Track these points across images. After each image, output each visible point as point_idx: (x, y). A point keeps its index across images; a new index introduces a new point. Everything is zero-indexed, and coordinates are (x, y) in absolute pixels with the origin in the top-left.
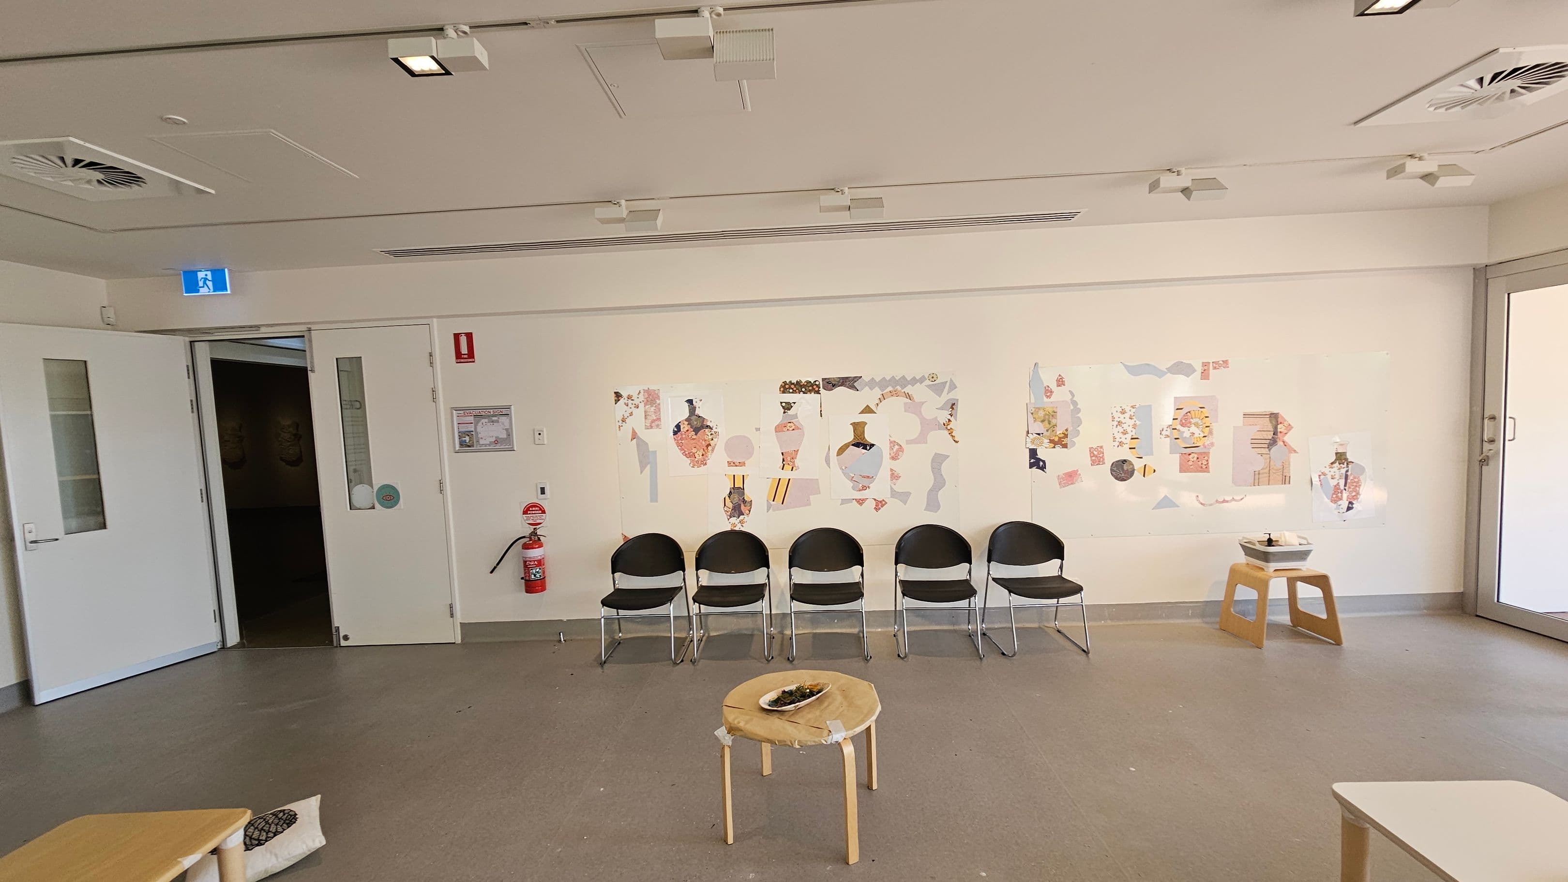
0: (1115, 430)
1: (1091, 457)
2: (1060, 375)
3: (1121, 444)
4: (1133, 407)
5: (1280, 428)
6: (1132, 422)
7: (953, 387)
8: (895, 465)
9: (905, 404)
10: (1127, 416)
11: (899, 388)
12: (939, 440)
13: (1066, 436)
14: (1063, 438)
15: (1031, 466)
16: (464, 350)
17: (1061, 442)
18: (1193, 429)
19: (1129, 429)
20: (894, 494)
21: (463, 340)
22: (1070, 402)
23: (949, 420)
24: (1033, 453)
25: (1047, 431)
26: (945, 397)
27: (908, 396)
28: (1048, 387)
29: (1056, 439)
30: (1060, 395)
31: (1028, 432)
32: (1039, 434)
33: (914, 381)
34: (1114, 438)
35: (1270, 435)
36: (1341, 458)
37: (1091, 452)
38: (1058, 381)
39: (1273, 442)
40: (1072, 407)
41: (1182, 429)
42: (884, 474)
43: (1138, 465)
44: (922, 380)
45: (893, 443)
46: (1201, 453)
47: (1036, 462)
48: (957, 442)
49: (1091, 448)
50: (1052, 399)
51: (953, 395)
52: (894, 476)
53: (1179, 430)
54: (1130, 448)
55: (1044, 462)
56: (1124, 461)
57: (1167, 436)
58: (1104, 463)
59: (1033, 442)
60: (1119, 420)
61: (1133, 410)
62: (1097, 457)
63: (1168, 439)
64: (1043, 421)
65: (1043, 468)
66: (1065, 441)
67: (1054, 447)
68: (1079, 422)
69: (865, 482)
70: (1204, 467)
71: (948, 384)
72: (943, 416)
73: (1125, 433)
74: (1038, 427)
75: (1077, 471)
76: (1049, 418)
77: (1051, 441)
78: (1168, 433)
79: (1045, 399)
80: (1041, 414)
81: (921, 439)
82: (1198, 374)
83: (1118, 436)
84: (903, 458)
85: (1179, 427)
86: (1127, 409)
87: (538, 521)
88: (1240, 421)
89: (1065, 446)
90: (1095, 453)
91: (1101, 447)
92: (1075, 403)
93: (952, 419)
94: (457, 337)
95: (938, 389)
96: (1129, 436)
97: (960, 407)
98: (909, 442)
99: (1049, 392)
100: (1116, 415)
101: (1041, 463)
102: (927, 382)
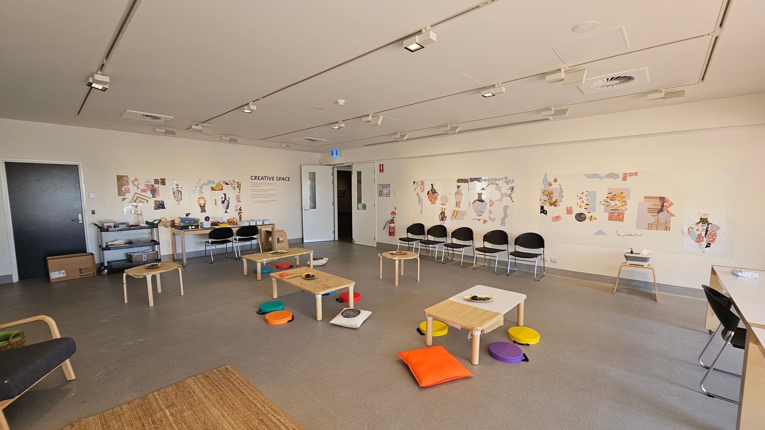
0: (578, 201)
1: (567, 211)
2: (555, 178)
3: (581, 206)
4: (587, 192)
5: (665, 204)
6: (586, 198)
7: (513, 182)
8: (491, 208)
9: (496, 187)
10: (584, 195)
11: (494, 182)
12: (507, 201)
13: (556, 202)
14: (555, 202)
15: (541, 212)
16: (381, 169)
17: (554, 204)
18: (616, 202)
19: (585, 201)
20: (490, 218)
21: (381, 166)
22: (559, 188)
23: (511, 194)
24: (542, 208)
25: (549, 199)
26: (510, 185)
27: (497, 185)
28: (550, 182)
29: (552, 203)
30: (555, 186)
31: (540, 200)
32: (545, 201)
33: (499, 179)
34: (578, 204)
35: (660, 207)
36: (703, 221)
37: (567, 209)
38: (554, 180)
39: (661, 210)
40: (560, 191)
41: (611, 202)
42: (487, 211)
43: (588, 215)
44: (502, 179)
45: (491, 201)
46: (620, 213)
47: (543, 211)
48: (513, 202)
49: (567, 207)
50: (552, 187)
51: (513, 185)
52: (490, 212)
53: (609, 202)
54: (585, 209)
55: (546, 211)
56: (582, 214)
57: (603, 204)
58: (572, 214)
59: (542, 203)
60: (580, 197)
61: (587, 193)
62: (569, 211)
63: (604, 206)
64: (547, 196)
65: (546, 214)
66: (556, 204)
67: (551, 206)
68: (563, 197)
69: (480, 213)
70: (621, 219)
71: (511, 181)
72: (509, 192)
73: (583, 202)
74: (546, 198)
75: (560, 216)
76: (549, 195)
77: (550, 204)
78: (604, 203)
79: (549, 187)
80: (547, 193)
81: (501, 200)
82: (621, 178)
83: (579, 203)
84: (494, 206)
85: (609, 201)
86: (585, 192)
87: (394, 217)
88: (642, 200)
89: (556, 206)
90: (569, 209)
91: (572, 207)
92: (561, 189)
93: (512, 193)
94: (380, 165)
95: (507, 182)
96: (584, 204)
97: (515, 190)
98: (496, 201)
99: (550, 185)
100: (579, 195)
101: (545, 212)
102: (504, 180)
